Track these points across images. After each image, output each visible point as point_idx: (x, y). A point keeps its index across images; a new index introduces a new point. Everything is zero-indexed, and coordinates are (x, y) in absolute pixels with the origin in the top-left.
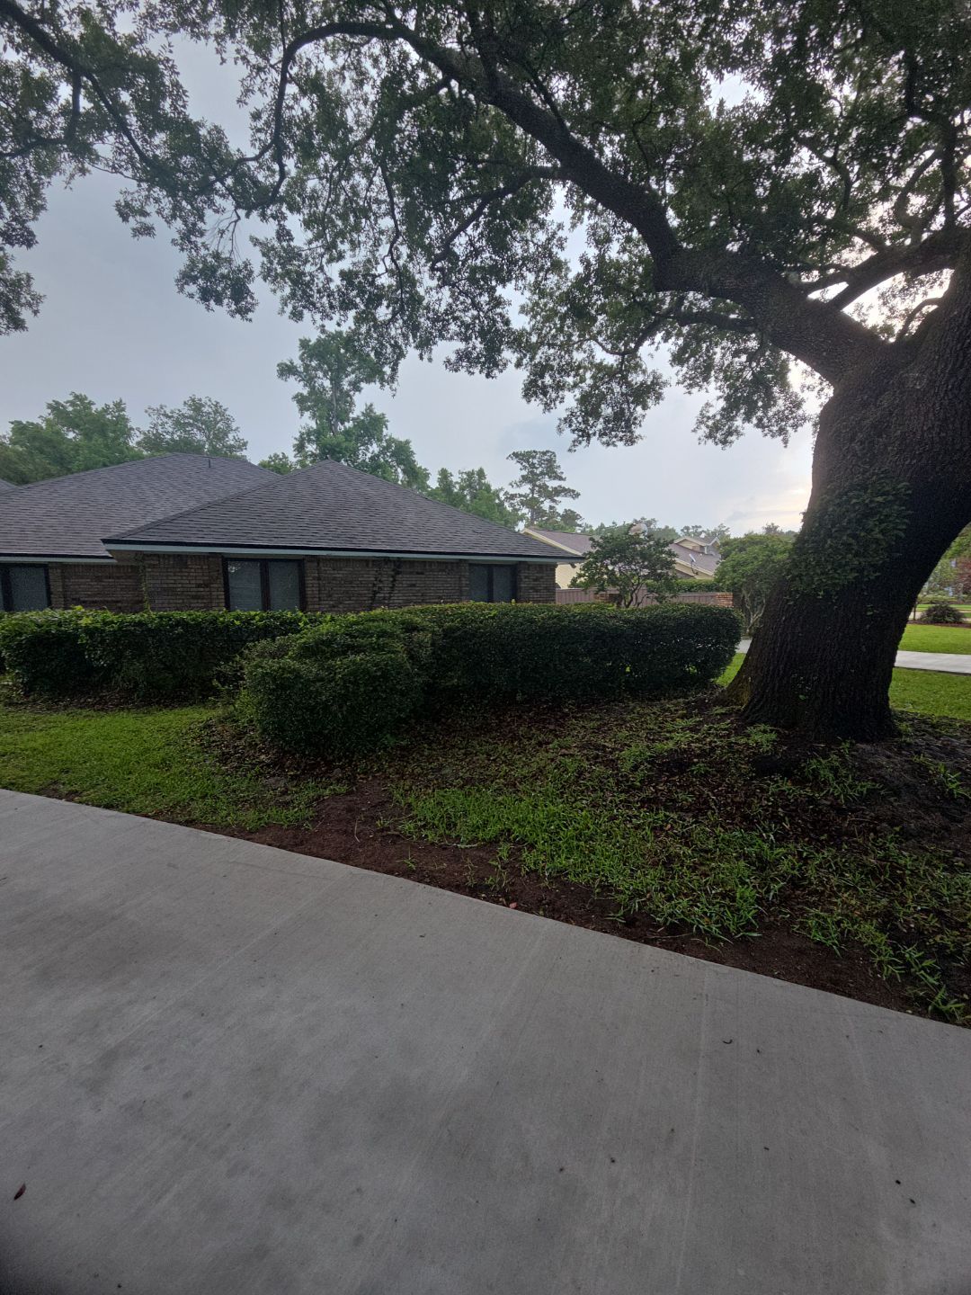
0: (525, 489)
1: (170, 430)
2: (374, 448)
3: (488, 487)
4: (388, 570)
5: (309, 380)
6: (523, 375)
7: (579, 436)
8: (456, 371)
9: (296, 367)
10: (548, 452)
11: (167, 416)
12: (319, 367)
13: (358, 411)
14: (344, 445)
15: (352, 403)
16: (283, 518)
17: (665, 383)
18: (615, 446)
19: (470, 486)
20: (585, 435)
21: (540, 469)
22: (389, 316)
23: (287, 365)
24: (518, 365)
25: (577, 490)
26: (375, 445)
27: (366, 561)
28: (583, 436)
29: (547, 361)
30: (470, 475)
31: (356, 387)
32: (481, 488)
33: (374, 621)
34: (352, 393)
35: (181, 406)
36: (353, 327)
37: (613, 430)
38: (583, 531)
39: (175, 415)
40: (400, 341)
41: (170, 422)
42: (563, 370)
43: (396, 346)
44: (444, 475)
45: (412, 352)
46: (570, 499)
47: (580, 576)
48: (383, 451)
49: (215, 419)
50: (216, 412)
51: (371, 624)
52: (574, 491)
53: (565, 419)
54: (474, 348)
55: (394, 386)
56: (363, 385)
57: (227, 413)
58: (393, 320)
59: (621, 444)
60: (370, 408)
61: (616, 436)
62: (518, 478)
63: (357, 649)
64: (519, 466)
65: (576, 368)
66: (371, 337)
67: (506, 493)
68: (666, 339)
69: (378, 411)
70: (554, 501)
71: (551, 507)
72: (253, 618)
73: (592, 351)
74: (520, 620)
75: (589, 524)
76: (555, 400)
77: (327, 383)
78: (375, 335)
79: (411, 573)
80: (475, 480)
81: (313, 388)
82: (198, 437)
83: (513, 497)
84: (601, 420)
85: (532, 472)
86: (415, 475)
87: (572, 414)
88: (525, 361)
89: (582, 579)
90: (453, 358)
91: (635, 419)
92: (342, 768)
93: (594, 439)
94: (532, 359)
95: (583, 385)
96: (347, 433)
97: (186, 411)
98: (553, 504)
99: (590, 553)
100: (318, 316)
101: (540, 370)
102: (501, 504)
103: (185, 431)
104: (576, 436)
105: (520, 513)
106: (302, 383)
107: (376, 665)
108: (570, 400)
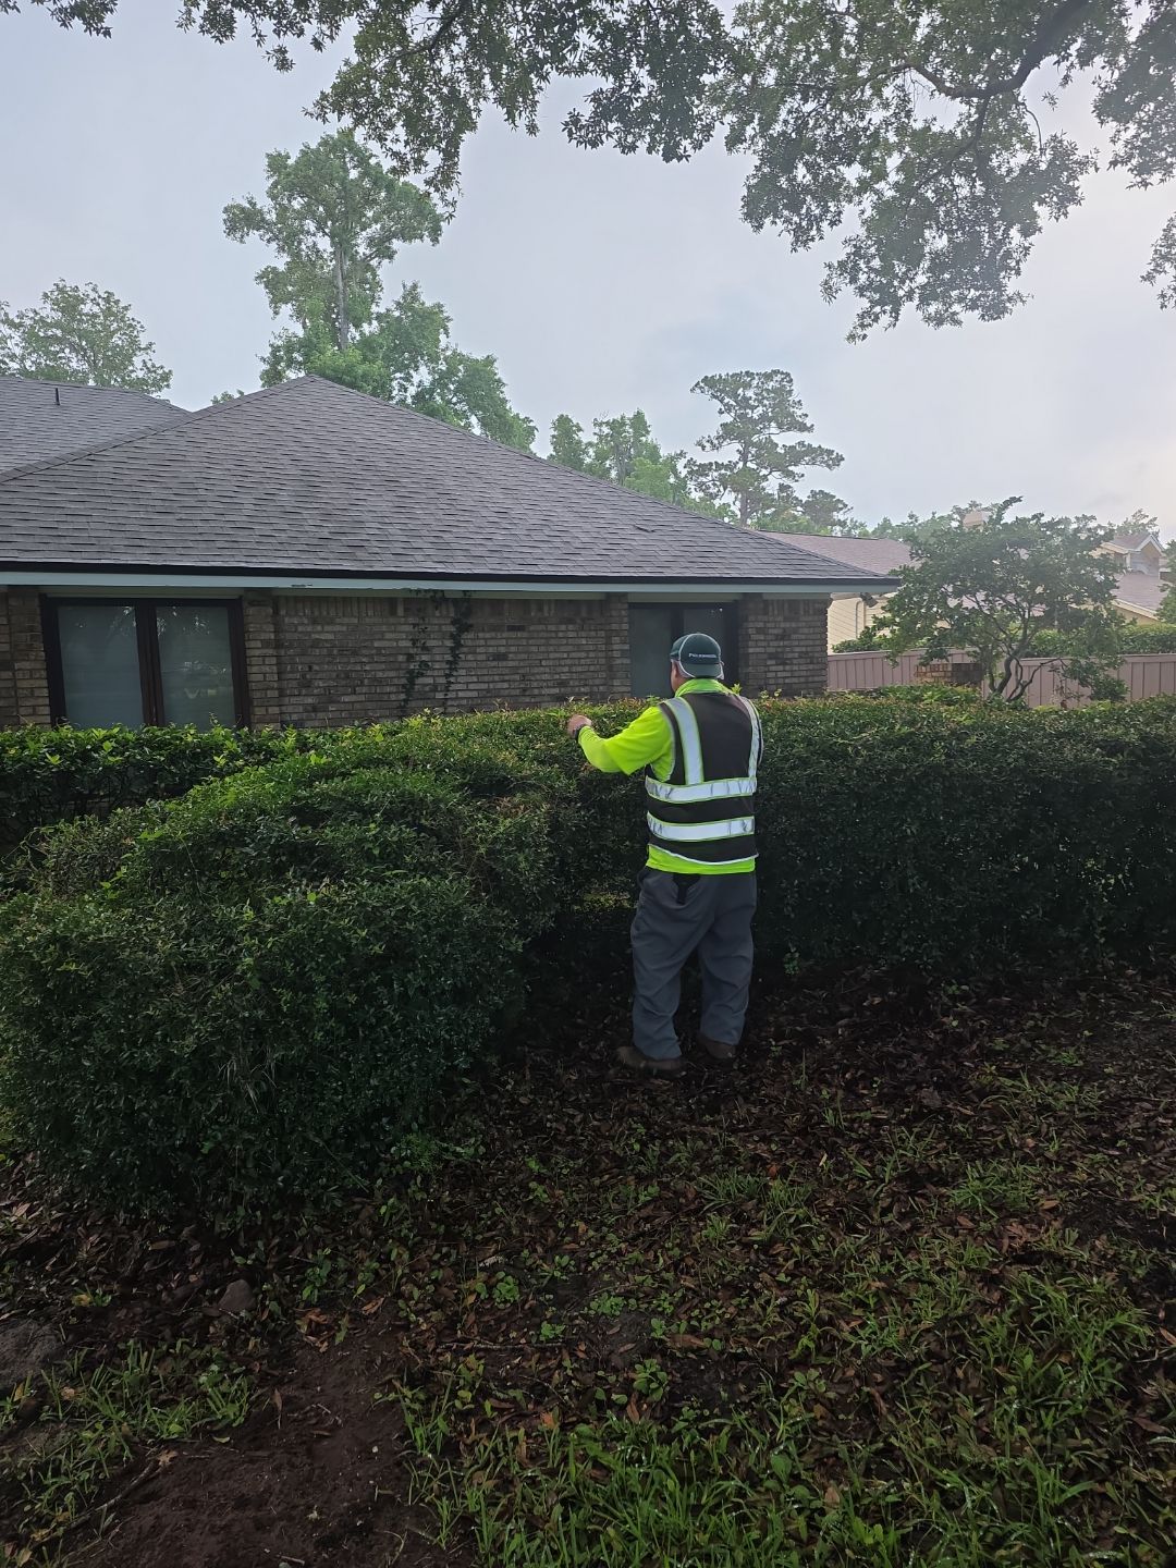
0: (730, 452)
1: (18, 351)
2: (423, 375)
3: (654, 452)
4: (442, 622)
5: (288, 239)
6: (747, 162)
7: (874, 303)
8: (594, 144)
9: (260, 212)
10: (776, 372)
11: (12, 324)
12: (308, 211)
13: (387, 300)
14: (360, 370)
15: (376, 285)
16: (191, 502)
17: (1083, 164)
18: (959, 323)
19: (617, 451)
20: (886, 298)
21: (760, 410)
22: (436, 28)
23: (243, 210)
24: (734, 140)
25: (838, 450)
26: (423, 369)
27: (389, 602)
28: (881, 303)
29: (798, 130)
30: (616, 426)
31: (382, 249)
32: (639, 454)
33: (378, 763)
34: (374, 262)
35: (38, 304)
36: (355, 59)
37: (951, 285)
38: (848, 536)
39: (28, 322)
40: (464, 88)
41: (17, 336)
42: (836, 151)
43: (453, 100)
44: (565, 427)
45: (489, 113)
46: (823, 470)
47: (881, 624)
48: (441, 381)
49: (106, 327)
50: (108, 313)
51: (368, 774)
52: (830, 452)
53: (842, 264)
54: (637, 87)
55: (450, 194)
56: (396, 244)
57: (129, 314)
58: (444, 37)
59: (971, 317)
60: (412, 294)
61: (961, 299)
62: (714, 430)
63: (317, 862)
64: (718, 405)
65: (864, 147)
66: (396, 84)
67: (691, 462)
68: (1085, 59)
69: (428, 300)
70: (790, 475)
71: (783, 488)
72: (97, 748)
73: (905, 100)
74: (800, 749)
75: (860, 520)
76: (819, 219)
77: (324, 244)
78: (405, 78)
79: (494, 628)
80: (626, 437)
81: (296, 255)
82: (74, 364)
83: (704, 469)
84: (926, 264)
85: (742, 417)
86: (506, 429)
87: (858, 252)
88: (749, 131)
89: (886, 632)
90: (587, 111)
91: (1008, 255)
92: (254, 1276)
93: (909, 309)
94: (765, 126)
95: (881, 185)
96: (367, 344)
97: (49, 312)
98: (786, 481)
99: (906, 570)
100: (267, 25)
101: (781, 155)
102: (682, 484)
103: (47, 353)
104: (865, 304)
105: (717, 503)
106: (274, 245)
107: (370, 918)
108: (854, 218)
